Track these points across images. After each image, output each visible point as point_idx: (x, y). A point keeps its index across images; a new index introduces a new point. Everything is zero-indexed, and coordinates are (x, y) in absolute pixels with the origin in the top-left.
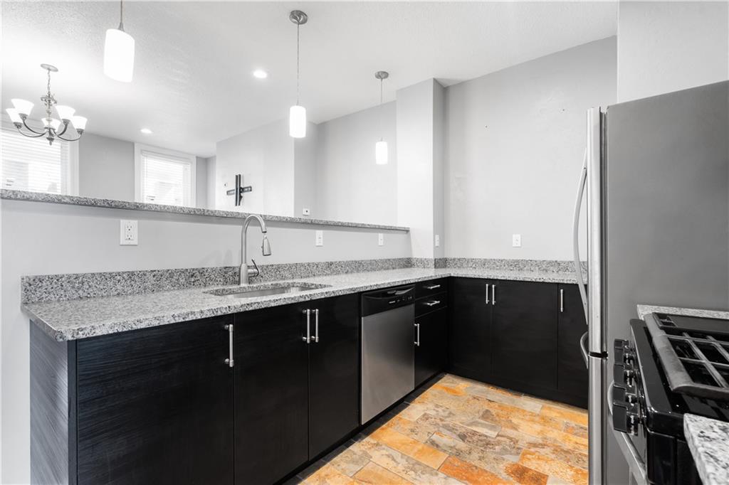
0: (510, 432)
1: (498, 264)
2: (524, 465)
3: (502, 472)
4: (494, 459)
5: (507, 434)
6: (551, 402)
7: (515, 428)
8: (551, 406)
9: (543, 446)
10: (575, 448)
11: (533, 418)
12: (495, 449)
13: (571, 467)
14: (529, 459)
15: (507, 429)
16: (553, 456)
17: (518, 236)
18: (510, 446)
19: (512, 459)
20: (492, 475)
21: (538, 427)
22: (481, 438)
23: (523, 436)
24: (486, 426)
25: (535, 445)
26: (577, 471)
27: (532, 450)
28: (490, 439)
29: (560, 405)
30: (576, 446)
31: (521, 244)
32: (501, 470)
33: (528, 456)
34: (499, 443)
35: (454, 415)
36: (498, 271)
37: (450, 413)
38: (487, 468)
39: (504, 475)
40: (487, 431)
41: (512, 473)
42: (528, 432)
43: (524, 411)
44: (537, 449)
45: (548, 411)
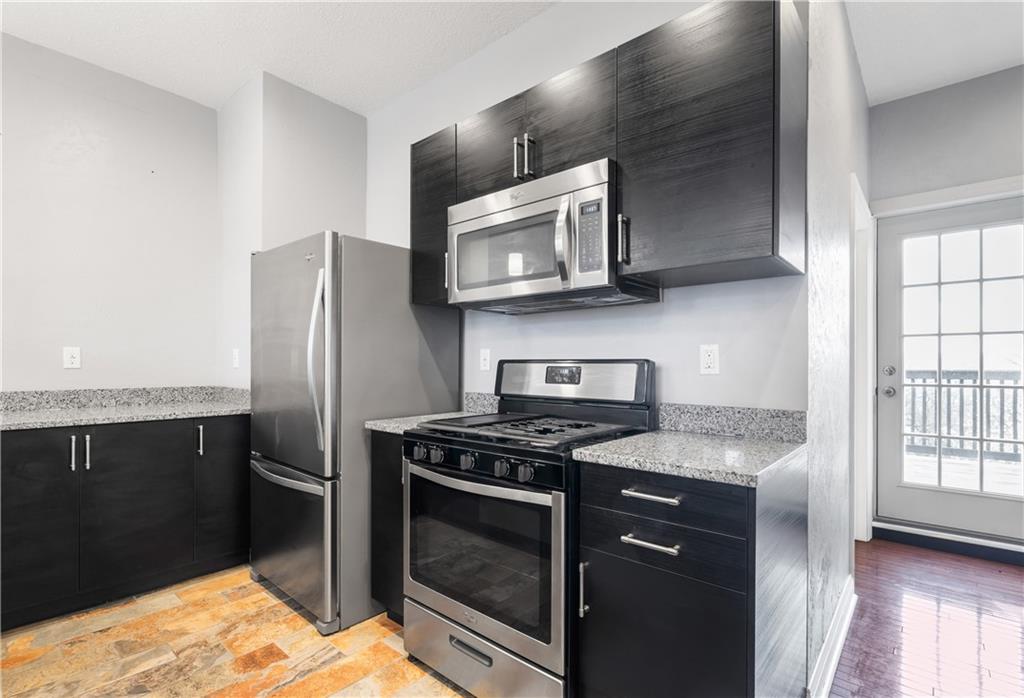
0: (184, 641)
1: (32, 399)
2: (245, 653)
3: (236, 676)
4: (210, 674)
5: (185, 645)
6: (179, 586)
7: (182, 633)
8: (185, 588)
9: (234, 626)
10: (260, 607)
11: (186, 610)
12: (196, 667)
13: (278, 622)
14: (240, 646)
15: (175, 641)
16: (253, 627)
17: (76, 351)
18: (206, 651)
19: (226, 659)
20: (233, 686)
21: (204, 616)
22: (162, 671)
23: (203, 634)
24: (148, 657)
25: (227, 631)
26: (284, 621)
27: (230, 636)
28: (175, 664)
29: (191, 581)
30: (257, 605)
31: (81, 363)
32: (230, 675)
33: (236, 644)
34: (191, 659)
35: (78, 682)
36: (33, 414)
37: (67, 685)
38: (217, 687)
39: (242, 677)
40: (157, 660)
41: (245, 668)
42: (202, 626)
43: (165, 612)
44: (233, 633)
45: (188, 596)
